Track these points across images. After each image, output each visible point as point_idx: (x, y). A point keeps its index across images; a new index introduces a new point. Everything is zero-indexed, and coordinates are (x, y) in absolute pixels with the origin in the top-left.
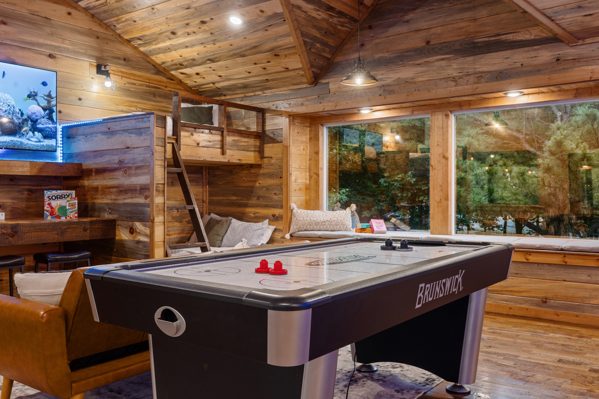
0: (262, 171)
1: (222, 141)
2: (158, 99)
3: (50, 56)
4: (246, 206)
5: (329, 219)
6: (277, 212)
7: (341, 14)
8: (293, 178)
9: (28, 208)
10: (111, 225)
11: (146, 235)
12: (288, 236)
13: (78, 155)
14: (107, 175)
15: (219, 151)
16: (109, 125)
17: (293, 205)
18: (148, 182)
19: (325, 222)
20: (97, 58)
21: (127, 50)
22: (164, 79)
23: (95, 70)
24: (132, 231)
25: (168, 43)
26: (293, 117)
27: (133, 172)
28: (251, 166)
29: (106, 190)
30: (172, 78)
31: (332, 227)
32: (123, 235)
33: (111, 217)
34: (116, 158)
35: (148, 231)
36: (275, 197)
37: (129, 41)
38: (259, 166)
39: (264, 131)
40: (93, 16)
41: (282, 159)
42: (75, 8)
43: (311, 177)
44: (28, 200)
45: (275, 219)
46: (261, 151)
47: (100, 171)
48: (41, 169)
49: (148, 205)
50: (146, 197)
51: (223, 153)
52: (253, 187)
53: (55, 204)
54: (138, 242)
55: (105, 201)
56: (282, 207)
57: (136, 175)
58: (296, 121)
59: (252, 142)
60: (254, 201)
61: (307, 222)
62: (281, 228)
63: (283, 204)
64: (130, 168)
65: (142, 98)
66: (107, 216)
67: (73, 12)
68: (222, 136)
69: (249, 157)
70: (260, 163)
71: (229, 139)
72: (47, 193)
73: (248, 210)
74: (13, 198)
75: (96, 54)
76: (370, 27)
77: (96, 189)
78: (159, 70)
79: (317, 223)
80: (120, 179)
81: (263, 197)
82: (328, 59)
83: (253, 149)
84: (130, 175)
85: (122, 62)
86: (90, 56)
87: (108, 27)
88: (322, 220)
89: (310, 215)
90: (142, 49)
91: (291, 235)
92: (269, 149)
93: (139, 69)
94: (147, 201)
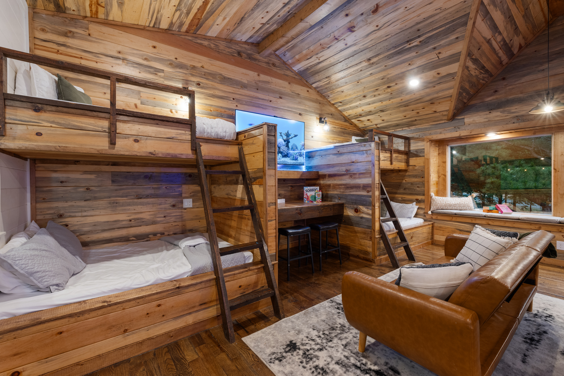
0: (407, 174)
1: (391, 157)
2: (346, 135)
3: (300, 114)
4: (396, 193)
5: (459, 203)
6: (420, 197)
7: (487, 71)
8: (431, 178)
9: (291, 195)
10: (341, 206)
11: (368, 214)
12: (430, 212)
13: (316, 167)
14: (336, 178)
15: (389, 162)
16: (338, 150)
17: (432, 194)
18: (370, 182)
19: (456, 204)
20: (320, 114)
21: (332, 109)
22: (348, 124)
23: (318, 121)
24: (356, 211)
25: (357, 103)
26: (432, 141)
27: (357, 176)
28: (400, 171)
29: (335, 187)
30: (352, 124)
31: (461, 208)
32: (349, 212)
33: (340, 202)
34: (344, 169)
35: (370, 212)
36: (418, 189)
37: (333, 104)
38: (406, 171)
39: (409, 151)
40: (318, 92)
41: (424, 167)
42: (310, 88)
43: (439, 177)
44: (291, 191)
45: (418, 201)
46: (407, 162)
47: (331, 176)
48: (302, 175)
49: (370, 197)
50: (368, 192)
51: (391, 164)
52: (401, 183)
53: (310, 194)
54: (362, 218)
55: (335, 192)
56: (424, 195)
57: (359, 178)
58: (433, 144)
59: (403, 157)
60: (401, 191)
61: (443, 204)
62: (423, 207)
63: (425, 193)
64: (355, 174)
65: (338, 135)
66: (336, 201)
67: (309, 90)
68: (391, 154)
69: (402, 166)
70: (407, 169)
71: (394, 155)
72: (306, 188)
73: (397, 196)
74: (285, 191)
75: (319, 112)
76: (504, 79)
77: (329, 186)
78: (347, 119)
79: (450, 205)
80: (347, 180)
81: (409, 189)
82: (465, 103)
83: (404, 161)
84: (355, 178)
85: (330, 116)
86: (317, 113)
87: (324, 97)
88: (454, 203)
89: (445, 200)
90: (339, 108)
91: (432, 212)
92: (413, 161)
93: (337, 119)
94: (370, 194)
